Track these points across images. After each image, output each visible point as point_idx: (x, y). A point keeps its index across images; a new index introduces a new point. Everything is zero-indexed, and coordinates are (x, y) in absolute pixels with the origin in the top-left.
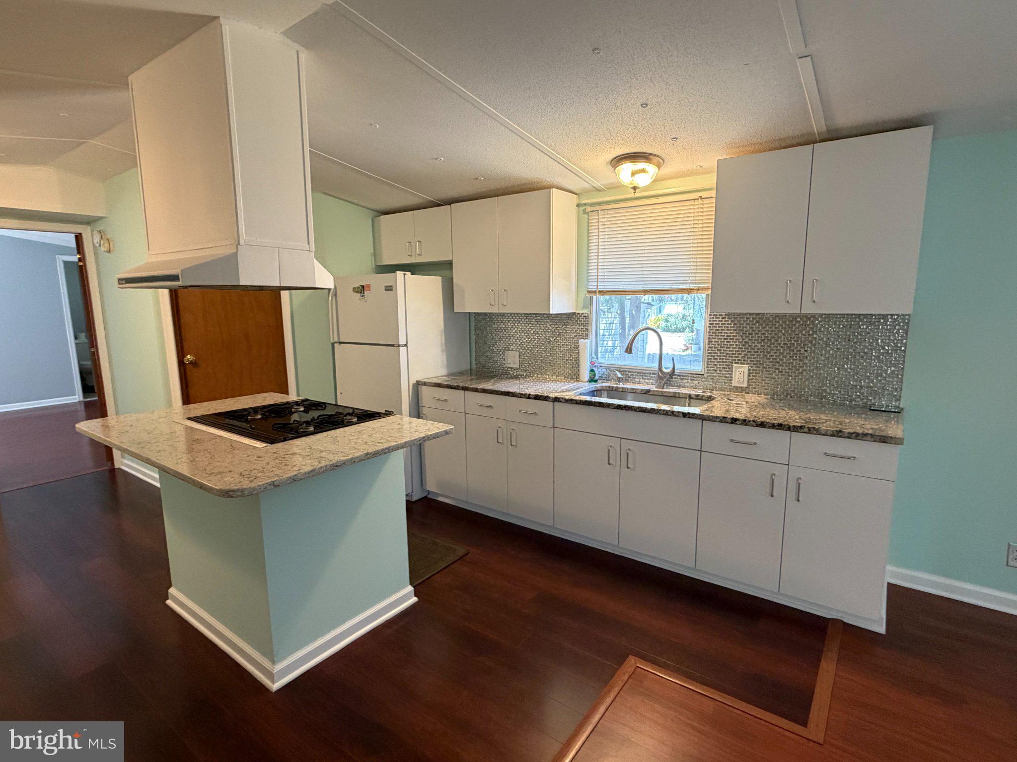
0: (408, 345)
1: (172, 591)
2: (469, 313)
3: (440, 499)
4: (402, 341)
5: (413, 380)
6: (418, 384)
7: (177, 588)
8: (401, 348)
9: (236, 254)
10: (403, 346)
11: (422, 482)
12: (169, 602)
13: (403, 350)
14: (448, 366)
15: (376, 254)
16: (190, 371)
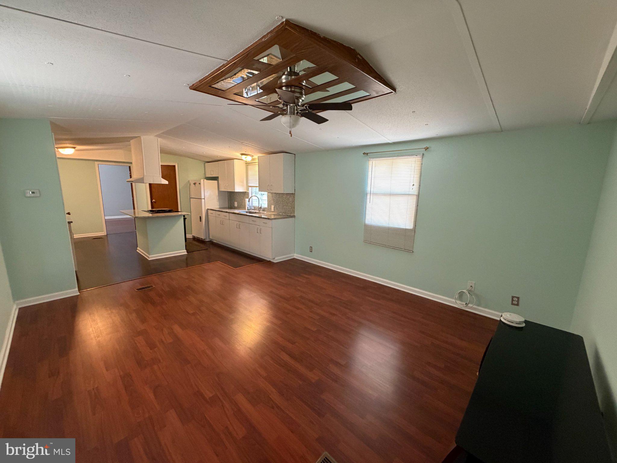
0: (205, 199)
1: (138, 248)
2: (228, 191)
3: (214, 241)
4: (203, 197)
5: (206, 208)
6: (208, 209)
7: (139, 248)
8: (202, 200)
9: (143, 178)
10: (203, 199)
11: (209, 236)
12: (137, 251)
13: (203, 200)
14: (219, 206)
15: (205, 174)
16: (154, 204)
